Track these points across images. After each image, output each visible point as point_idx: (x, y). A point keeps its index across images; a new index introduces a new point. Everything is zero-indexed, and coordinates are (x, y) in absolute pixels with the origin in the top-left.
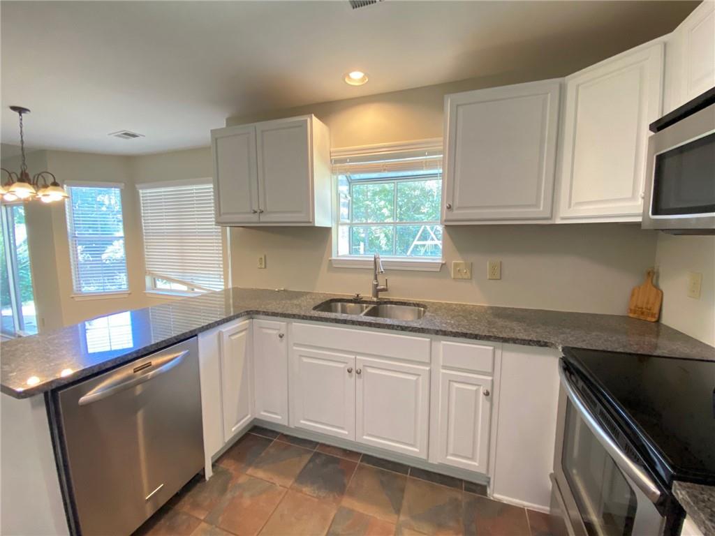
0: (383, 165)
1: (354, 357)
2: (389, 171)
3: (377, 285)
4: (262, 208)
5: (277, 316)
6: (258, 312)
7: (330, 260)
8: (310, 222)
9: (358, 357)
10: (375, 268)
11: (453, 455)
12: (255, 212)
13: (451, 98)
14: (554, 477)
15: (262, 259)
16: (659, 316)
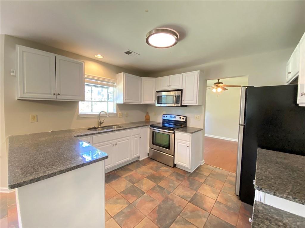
1: (113, 141)
2: (101, 85)
8: (83, 100)
9: (115, 140)
10: (100, 116)
11: (135, 155)
12: (55, 94)
13: (125, 74)
14: (150, 148)
15: (35, 117)
16: (149, 120)
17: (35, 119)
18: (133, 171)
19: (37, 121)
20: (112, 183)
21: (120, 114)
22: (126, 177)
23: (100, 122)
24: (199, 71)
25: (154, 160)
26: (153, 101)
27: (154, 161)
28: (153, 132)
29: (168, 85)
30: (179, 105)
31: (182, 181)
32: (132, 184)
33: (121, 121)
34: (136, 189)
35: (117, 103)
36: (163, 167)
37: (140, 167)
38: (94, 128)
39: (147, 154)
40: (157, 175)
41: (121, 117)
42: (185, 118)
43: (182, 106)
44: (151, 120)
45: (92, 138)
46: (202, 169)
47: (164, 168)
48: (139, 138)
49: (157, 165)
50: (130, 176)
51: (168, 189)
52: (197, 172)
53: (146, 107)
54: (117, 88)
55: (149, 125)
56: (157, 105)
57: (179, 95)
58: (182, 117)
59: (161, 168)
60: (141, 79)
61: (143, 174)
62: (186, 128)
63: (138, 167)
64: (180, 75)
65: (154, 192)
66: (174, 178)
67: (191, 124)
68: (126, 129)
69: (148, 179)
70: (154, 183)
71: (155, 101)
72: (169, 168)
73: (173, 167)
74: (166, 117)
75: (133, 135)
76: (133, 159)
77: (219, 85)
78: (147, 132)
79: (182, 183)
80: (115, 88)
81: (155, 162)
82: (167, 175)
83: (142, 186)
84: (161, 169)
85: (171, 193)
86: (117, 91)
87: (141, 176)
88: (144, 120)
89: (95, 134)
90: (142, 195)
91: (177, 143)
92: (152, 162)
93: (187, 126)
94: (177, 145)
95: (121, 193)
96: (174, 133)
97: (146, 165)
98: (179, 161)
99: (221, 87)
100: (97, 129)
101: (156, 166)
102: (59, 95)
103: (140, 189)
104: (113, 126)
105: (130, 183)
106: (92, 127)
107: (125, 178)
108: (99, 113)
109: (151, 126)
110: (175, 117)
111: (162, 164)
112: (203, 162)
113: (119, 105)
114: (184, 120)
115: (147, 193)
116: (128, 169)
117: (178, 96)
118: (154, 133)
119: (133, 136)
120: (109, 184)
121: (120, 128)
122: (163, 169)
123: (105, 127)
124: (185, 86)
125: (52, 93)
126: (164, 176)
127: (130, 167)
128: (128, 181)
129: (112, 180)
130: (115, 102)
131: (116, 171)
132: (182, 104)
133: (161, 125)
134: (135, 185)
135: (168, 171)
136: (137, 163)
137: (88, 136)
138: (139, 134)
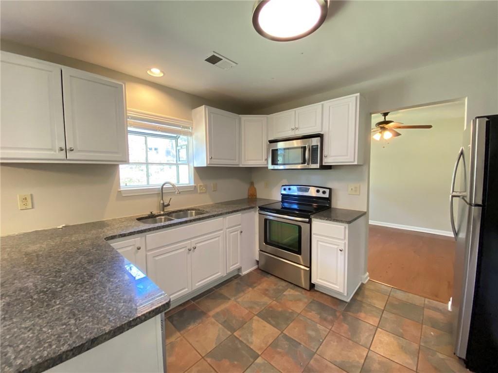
1: (190, 241)
2: (162, 131)
7: (120, 191)
8: (126, 161)
9: (193, 240)
10: (162, 192)
11: (232, 266)
12: (62, 150)
13: (208, 108)
14: (261, 250)
15: (27, 199)
16: (256, 196)
17: (29, 203)
18: (229, 299)
19: (33, 207)
20: (189, 330)
21: (200, 186)
22: (218, 313)
23: (163, 203)
24: (358, 94)
25: (268, 273)
26: (262, 160)
27: (269, 276)
28: (266, 220)
29: (293, 127)
30: (317, 166)
31: (332, 322)
32: (229, 333)
33: (204, 201)
34: (239, 346)
35: (195, 166)
36: (289, 289)
37: (243, 291)
38: (152, 217)
39: (255, 262)
40: (280, 309)
41: (203, 193)
42: (327, 191)
43: (324, 167)
44: (258, 196)
45: (144, 238)
46: (367, 293)
47: (290, 292)
48: (239, 232)
49: (276, 285)
50: (225, 312)
51: (305, 343)
52: (358, 301)
53: (250, 174)
54: (194, 137)
55: (258, 207)
56: (271, 167)
57: (318, 145)
58: (321, 190)
59: (285, 293)
60: (240, 119)
61: (251, 308)
62: (331, 212)
63: (239, 291)
64: (318, 106)
65: (279, 353)
66: (313, 315)
67: (341, 202)
68: (214, 216)
69: (262, 320)
70: (275, 329)
71: (267, 160)
72: (301, 292)
73: (308, 289)
74: (289, 189)
75: (227, 227)
76: (228, 274)
77: (386, 126)
78: (253, 220)
79: (333, 329)
80: (189, 138)
81: (272, 278)
82: (299, 307)
83: (251, 336)
84: (285, 295)
85: (316, 356)
86: (194, 143)
87: (247, 311)
88: (246, 196)
89: (150, 230)
90: (252, 360)
91: (317, 243)
92: (266, 278)
93: (332, 206)
94: (317, 245)
95: (208, 355)
96: (310, 222)
97: (255, 285)
98: (320, 279)
99: (391, 130)
100: (157, 218)
101: (275, 287)
102: (72, 150)
103: (247, 346)
104: (188, 210)
105: (226, 330)
106: (146, 213)
107: (214, 316)
108: (160, 187)
109: (262, 208)
110: (307, 190)
111: (287, 283)
112: (367, 278)
113: (199, 171)
114: (327, 195)
115: (263, 356)
116: (221, 294)
117: (315, 147)
118: (268, 222)
119: (228, 230)
120: (182, 332)
121: (202, 215)
122: (289, 295)
123: (173, 212)
124: (329, 128)
125: (57, 149)
126: (293, 312)
127: (224, 291)
128: (220, 326)
129: (189, 324)
130: (191, 165)
131: (197, 301)
132: (324, 164)
133: (279, 206)
134: (235, 334)
135: (300, 300)
136: (236, 281)
137: (136, 235)
138: (240, 225)
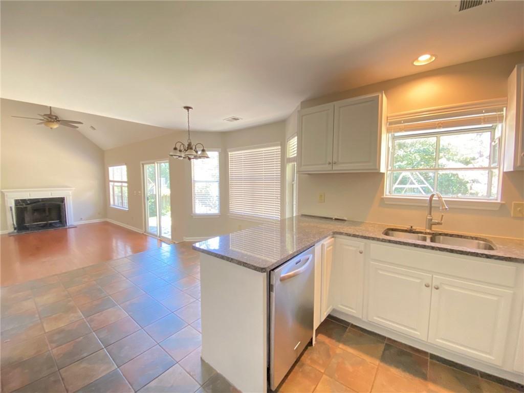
0: (439, 123)
1: (431, 275)
2: (444, 127)
3: (431, 220)
4: (335, 160)
5: (358, 237)
6: (341, 233)
7: (383, 198)
10: (430, 205)
12: (330, 164)
102: (335, 163)
131: (435, 361)
